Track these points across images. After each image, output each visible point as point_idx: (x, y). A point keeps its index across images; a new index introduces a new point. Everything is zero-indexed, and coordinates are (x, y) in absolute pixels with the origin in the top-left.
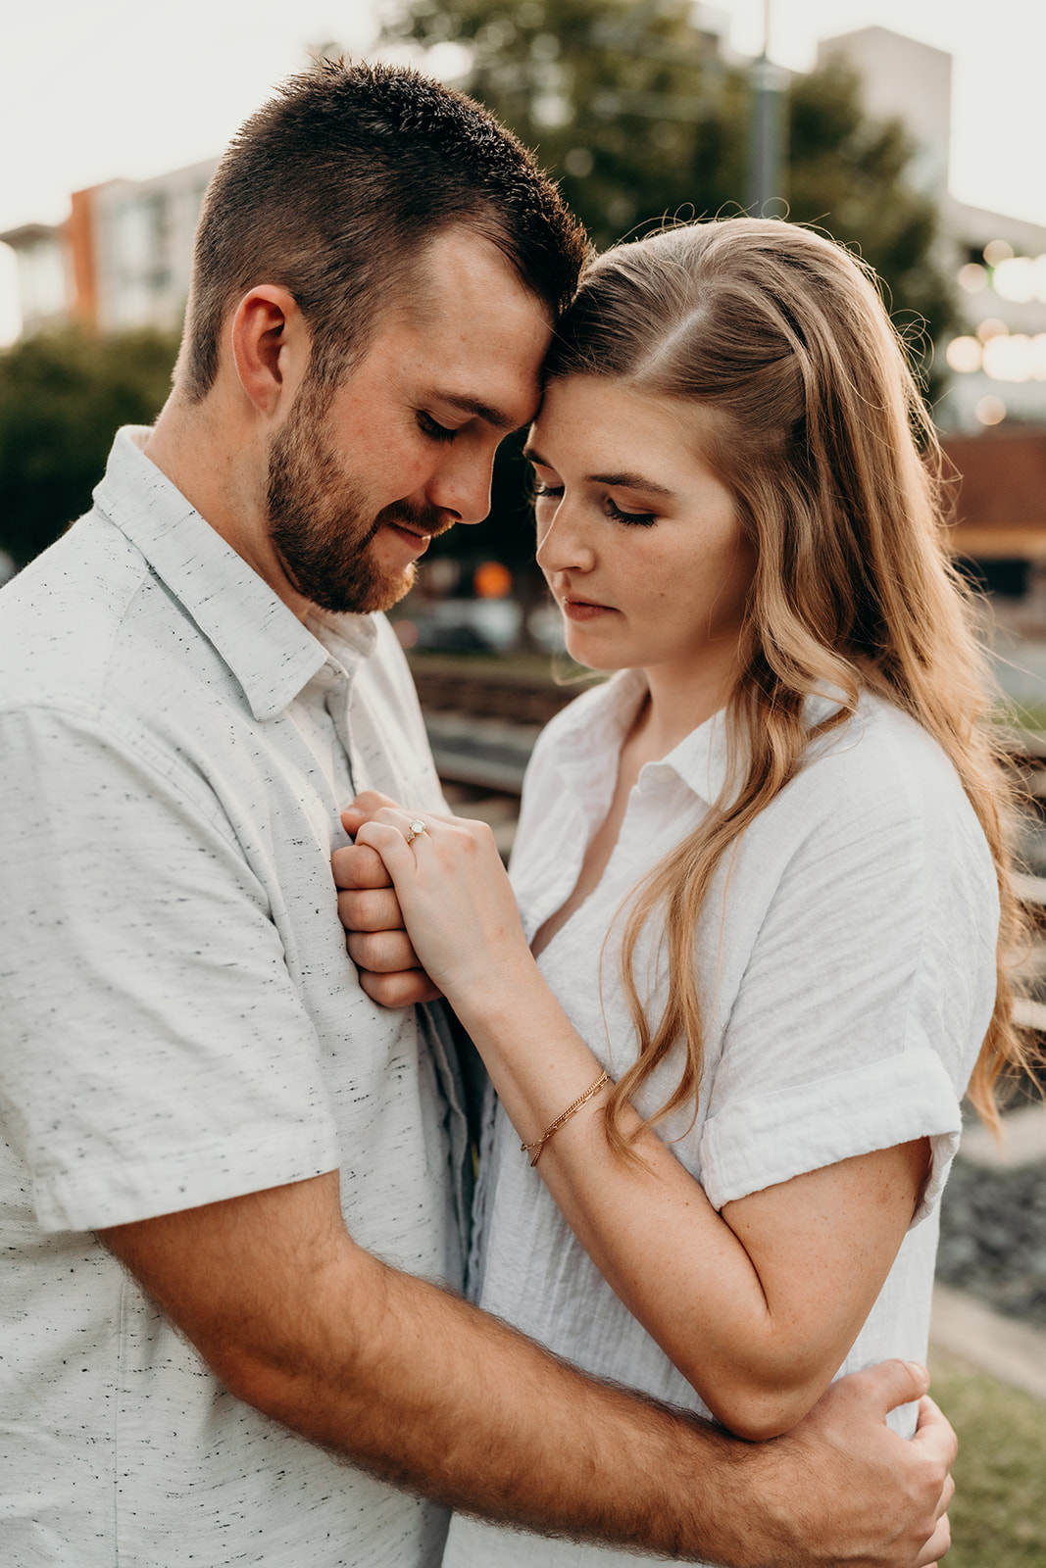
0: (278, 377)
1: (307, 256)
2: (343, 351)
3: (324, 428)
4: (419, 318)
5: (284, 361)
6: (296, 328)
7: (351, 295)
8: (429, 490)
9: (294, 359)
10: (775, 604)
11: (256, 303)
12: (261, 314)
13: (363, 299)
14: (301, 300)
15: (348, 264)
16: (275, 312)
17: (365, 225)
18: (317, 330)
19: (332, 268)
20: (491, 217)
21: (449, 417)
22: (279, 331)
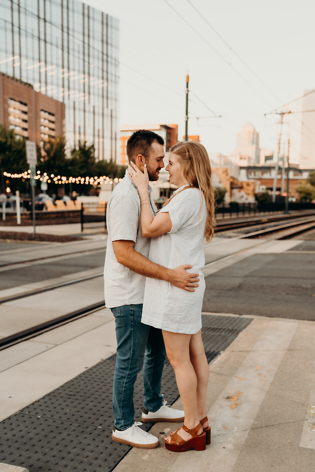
0: (142, 162)
1: (142, 151)
2: (148, 158)
3: (149, 165)
4: (153, 152)
5: (142, 161)
6: (143, 157)
7: (147, 153)
8: (159, 166)
9: (144, 160)
10: (186, 170)
11: (139, 156)
12: (140, 157)
13: (148, 152)
14: (142, 155)
15: (146, 150)
16: (141, 156)
17: (146, 146)
18: (145, 157)
19: (144, 151)
20: (155, 140)
21: (159, 159)
22: (141, 158)
